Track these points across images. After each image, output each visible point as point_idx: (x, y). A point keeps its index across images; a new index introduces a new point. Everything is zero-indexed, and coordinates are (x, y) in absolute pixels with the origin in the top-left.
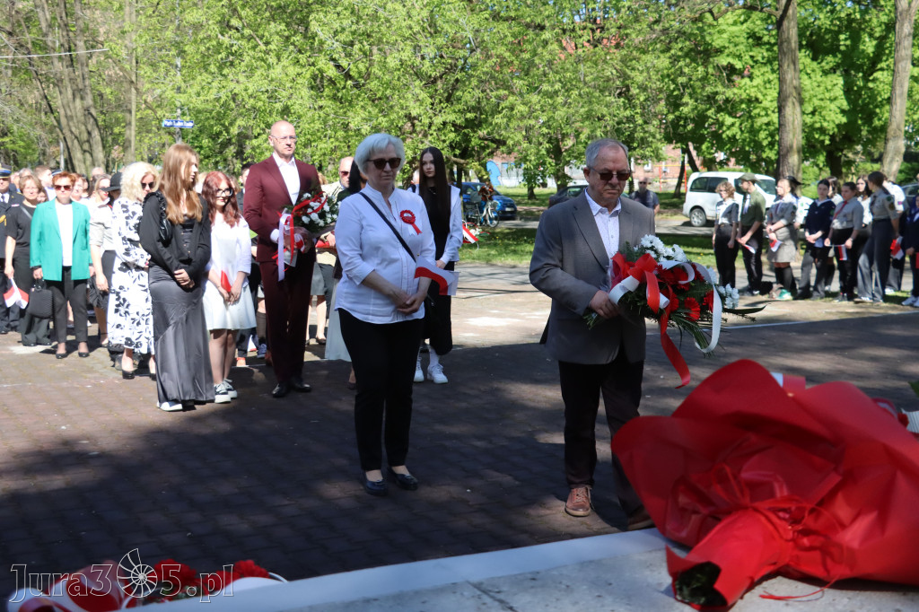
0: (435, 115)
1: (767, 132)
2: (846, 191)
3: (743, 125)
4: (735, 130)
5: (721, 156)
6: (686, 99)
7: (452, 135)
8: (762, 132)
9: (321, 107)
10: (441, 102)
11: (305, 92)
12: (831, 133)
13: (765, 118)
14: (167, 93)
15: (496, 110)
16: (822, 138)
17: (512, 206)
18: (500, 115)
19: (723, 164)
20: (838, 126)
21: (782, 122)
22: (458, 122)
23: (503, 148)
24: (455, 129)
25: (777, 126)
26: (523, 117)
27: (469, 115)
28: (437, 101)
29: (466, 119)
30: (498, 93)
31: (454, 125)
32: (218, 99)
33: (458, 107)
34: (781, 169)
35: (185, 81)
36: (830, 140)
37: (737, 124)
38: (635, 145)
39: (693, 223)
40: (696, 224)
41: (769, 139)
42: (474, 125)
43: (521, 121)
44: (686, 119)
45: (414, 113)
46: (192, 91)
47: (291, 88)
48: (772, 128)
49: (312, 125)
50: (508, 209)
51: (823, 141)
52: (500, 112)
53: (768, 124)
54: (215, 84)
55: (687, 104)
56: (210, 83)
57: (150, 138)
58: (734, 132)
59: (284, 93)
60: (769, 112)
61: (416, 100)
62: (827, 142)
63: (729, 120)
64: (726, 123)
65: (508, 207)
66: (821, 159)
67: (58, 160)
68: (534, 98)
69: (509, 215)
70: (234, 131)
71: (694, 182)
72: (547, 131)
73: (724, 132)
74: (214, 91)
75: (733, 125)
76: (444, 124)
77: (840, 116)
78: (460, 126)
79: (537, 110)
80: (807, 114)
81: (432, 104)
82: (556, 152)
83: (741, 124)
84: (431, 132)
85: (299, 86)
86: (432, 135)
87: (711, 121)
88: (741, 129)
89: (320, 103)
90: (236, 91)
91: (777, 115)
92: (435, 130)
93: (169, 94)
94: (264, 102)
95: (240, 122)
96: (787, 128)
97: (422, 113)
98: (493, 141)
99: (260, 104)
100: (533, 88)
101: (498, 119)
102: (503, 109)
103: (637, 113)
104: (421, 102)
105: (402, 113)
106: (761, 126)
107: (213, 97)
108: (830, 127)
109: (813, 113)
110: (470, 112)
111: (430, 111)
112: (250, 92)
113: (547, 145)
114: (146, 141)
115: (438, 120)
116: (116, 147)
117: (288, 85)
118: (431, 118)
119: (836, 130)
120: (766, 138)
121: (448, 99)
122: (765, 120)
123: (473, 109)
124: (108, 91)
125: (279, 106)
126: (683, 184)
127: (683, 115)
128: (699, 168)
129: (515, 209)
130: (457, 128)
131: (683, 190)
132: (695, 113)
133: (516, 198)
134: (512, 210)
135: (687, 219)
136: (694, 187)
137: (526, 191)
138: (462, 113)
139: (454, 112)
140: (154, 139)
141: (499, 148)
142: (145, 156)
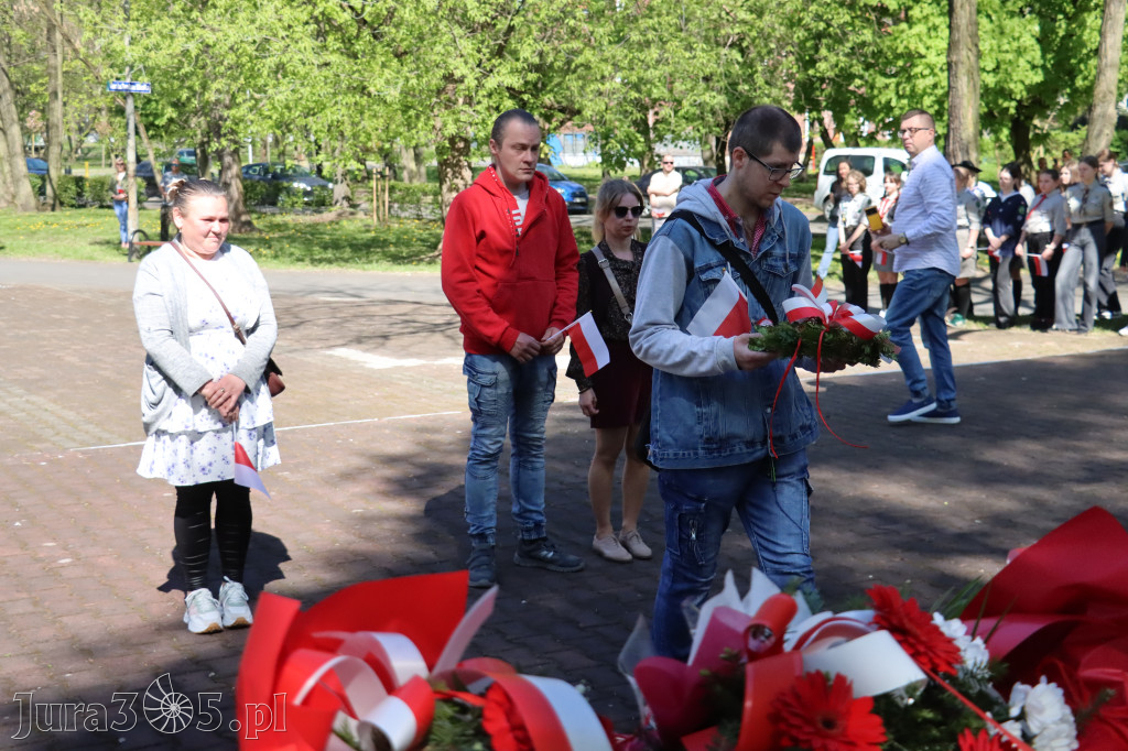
0: (484, 75)
1: (933, 98)
2: (1047, 181)
3: (901, 88)
4: (890, 94)
5: (867, 128)
6: (823, 52)
8: (926, 98)
10: (492, 57)
12: (1018, 97)
13: (931, 77)
15: (568, 69)
16: (1006, 104)
17: (582, 195)
18: (575, 76)
19: (871, 139)
20: (1029, 89)
21: (952, 84)
22: (516, 86)
23: (577, 119)
24: (511, 95)
25: (946, 89)
26: (603, 79)
27: (532, 77)
28: (487, 56)
29: (527, 83)
30: (570, 46)
31: (509, 89)
32: (185, 54)
33: (514, 65)
34: (951, 147)
35: (138, 28)
36: (1017, 108)
37: (892, 87)
41: (936, 107)
42: (537, 89)
43: (603, 83)
44: (822, 80)
45: (458, 74)
46: (149, 41)
47: (286, 38)
48: (939, 92)
50: (578, 200)
51: (1007, 109)
52: (574, 72)
53: (935, 86)
54: (180, 32)
55: (825, 59)
56: (173, 31)
57: (81, 101)
58: (889, 97)
59: (276, 45)
60: (937, 70)
62: (1012, 111)
63: (881, 81)
64: (877, 85)
65: (578, 196)
66: (1005, 132)
68: (618, 53)
69: (581, 208)
71: (830, 161)
72: (637, 95)
73: (874, 97)
74: (179, 41)
75: (887, 86)
76: (498, 88)
77: (1031, 74)
78: (521, 93)
79: (622, 68)
80: (988, 72)
81: (480, 61)
82: (642, 127)
83: (898, 85)
85: (296, 36)
86: (479, 103)
87: (858, 82)
88: (897, 93)
89: (327, 60)
90: (210, 41)
91: (946, 74)
92: (484, 96)
93: (117, 45)
94: (250, 57)
95: (215, 86)
96: (960, 93)
97: (466, 73)
98: (562, 110)
99: (245, 60)
100: (618, 38)
101: (573, 83)
102: (577, 67)
103: (756, 72)
104: (467, 58)
105: (441, 72)
106: (924, 90)
107: (178, 49)
108: (1019, 91)
109: (996, 70)
110: (531, 71)
111: (477, 70)
113: (639, 116)
115: (491, 83)
116: (33, 113)
117: (282, 34)
118: (477, 79)
119: (1024, 93)
120: (932, 106)
121: (501, 54)
122: (930, 81)
123: (537, 68)
125: (270, 62)
126: (811, 162)
127: (818, 75)
128: (834, 142)
129: (587, 199)
130: (513, 93)
131: (811, 170)
132: (837, 70)
133: (585, 184)
134: (584, 200)
135: (821, 213)
136: (829, 169)
137: (598, 172)
138: (521, 72)
139: (512, 72)
140: (86, 103)
141: (570, 120)
142: (73, 126)
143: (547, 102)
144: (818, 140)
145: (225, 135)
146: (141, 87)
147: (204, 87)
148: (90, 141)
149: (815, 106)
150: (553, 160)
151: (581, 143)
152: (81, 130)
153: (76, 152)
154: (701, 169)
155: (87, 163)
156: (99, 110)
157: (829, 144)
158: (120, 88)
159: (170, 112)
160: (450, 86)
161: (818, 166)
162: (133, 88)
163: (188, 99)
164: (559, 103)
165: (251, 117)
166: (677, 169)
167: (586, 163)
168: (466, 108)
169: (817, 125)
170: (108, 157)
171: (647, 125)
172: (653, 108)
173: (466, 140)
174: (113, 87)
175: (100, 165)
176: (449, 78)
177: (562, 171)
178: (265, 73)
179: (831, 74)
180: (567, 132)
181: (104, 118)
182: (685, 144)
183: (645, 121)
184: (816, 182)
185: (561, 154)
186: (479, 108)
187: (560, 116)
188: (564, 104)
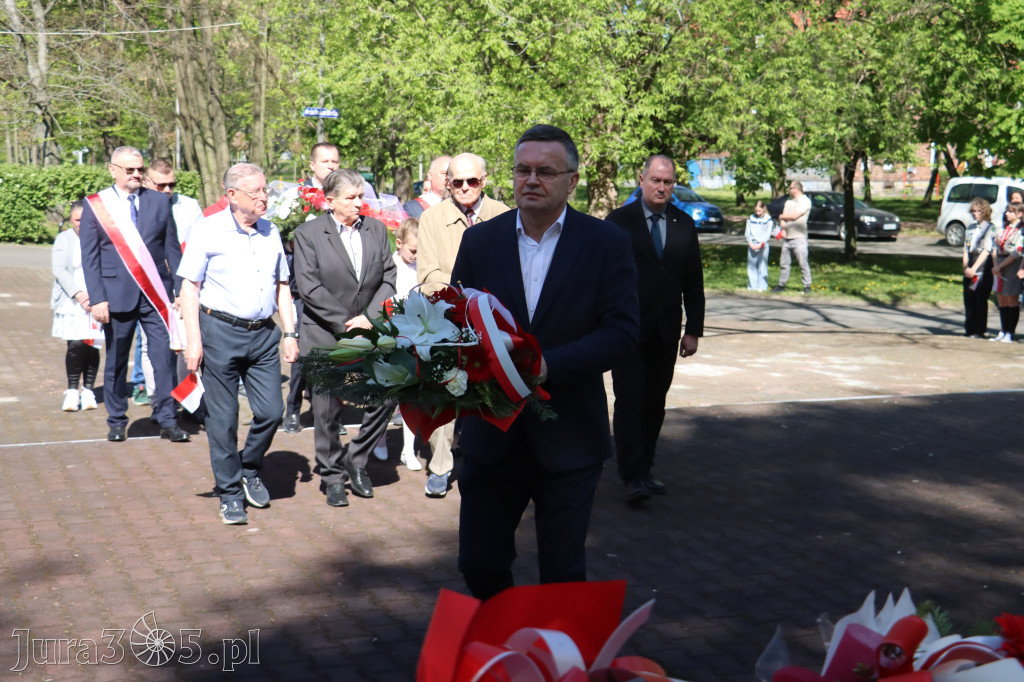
0: (630, 107)
6: (949, 89)
7: (649, 132)
9: (489, 95)
10: (638, 89)
11: (470, 77)
14: (307, 76)
15: (704, 103)
17: (717, 215)
18: (710, 109)
22: (659, 116)
23: (713, 147)
24: (655, 123)
26: (738, 112)
27: (674, 108)
28: (634, 89)
29: (669, 113)
30: (710, 80)
31: (653, 118)
32: (367, 84)
33: (658, 97)
35: (330, 62)
38: (881, 146)
39: (950, 241)
40: (954, 243)
42: (679, 119)
43: (738, 116)
44: (949, 115)
45: (603, 104)
46: (337, 74)
47: (455, 71)
49: (480, 117)
50: (712, 220)
52: (712, 104)
54: (365, 65)
55: (950, 95)
56: (358, 65)
57: (278, 123)
59: (446, 78)
61: (607, 87)
65: (713, 216)
67: (171, 147)
68: (754, 88)
69: (715, 227)
70: (386, 122)
71: (955, 189)
72: (769, 128)
74: (363, 74)
76: (640, 117)
78: (662, 121)
79: (757, 102)
81: (628, 93)
82: (776, 156)
84: (625, 127)
85: (465, 70)
86: (625, 130)
89: (491, 91)
90: (390, 74)
92: (630, 125)
93: (309, 77)
94: (422, 89)
95: (391, 112)
97: (614, 104)
98: (702, 138)
99: (417, 90)
100: (755, 75)
101: (709, 114)
102: (714, 100)
103: (884, 107)
104: (614, 90)
105: (589, 103)
107: (361, 81)
110: (674, 103)
111: (625, 101)
112: (406, 76)
113: (766, 147)
114: (273, 126)
115: (633, 114)
116: (239, 134)
117: (453, 68)
118: (624, 110)
121: (647, 87)
123: (674, 100)
124: (230, 65)
125: (440, 94)
126: (935, 189)
127: (944, 110)
128: (958, 171)
129: (722, 219)
130: (657, 123)
131: (935, 197)
132: (961, 106)
133: (721, 204)
134: (718, 220)
135: (942, 237)
136: (952, 196)
137: (733, 195)
138: (664, 104)
139: (654, 103)
140: (282, 124)
141: (708, 147)
142: (271, 144)
143: (685, 131)
144: (943, 169)
145: (399, 155)
146: (329, 112)
147: (382, 113)
148: (284, 157)
149: (940, 140)
150: (692, 183)
151: (718, 167)
152: (276, 148)
153: (272, 167)
154: (829, 194)
155: (281, 177)
156: (293, 131)
157: (953, 173)
158: (312, 113)
159: (352, 134)
160: (599, 116)
161: (942, 193)
162: (323, 114)
163: (369, 123)
164: (699, 132)
165: (423, 140)
166: (807, 194)
167: (721, 186)
168: (615, 135)
169: (942, 156)
170: (299, 173)
171: (781, 152)
172: (786, 137)
173: (613, 163)
174: (307, 112)
175: (292, 179)
176: (597, 108)
177: (699, 193)
178: (435, 102)
179: (954, 110)
180: (705, 157)
181: (297, 137)
182: (811, 171)
183: (778, 149)
184: (939, 209)
185: (699, 177)
186: (623, 135)
187: (698, 145)
188: (703, 133)
